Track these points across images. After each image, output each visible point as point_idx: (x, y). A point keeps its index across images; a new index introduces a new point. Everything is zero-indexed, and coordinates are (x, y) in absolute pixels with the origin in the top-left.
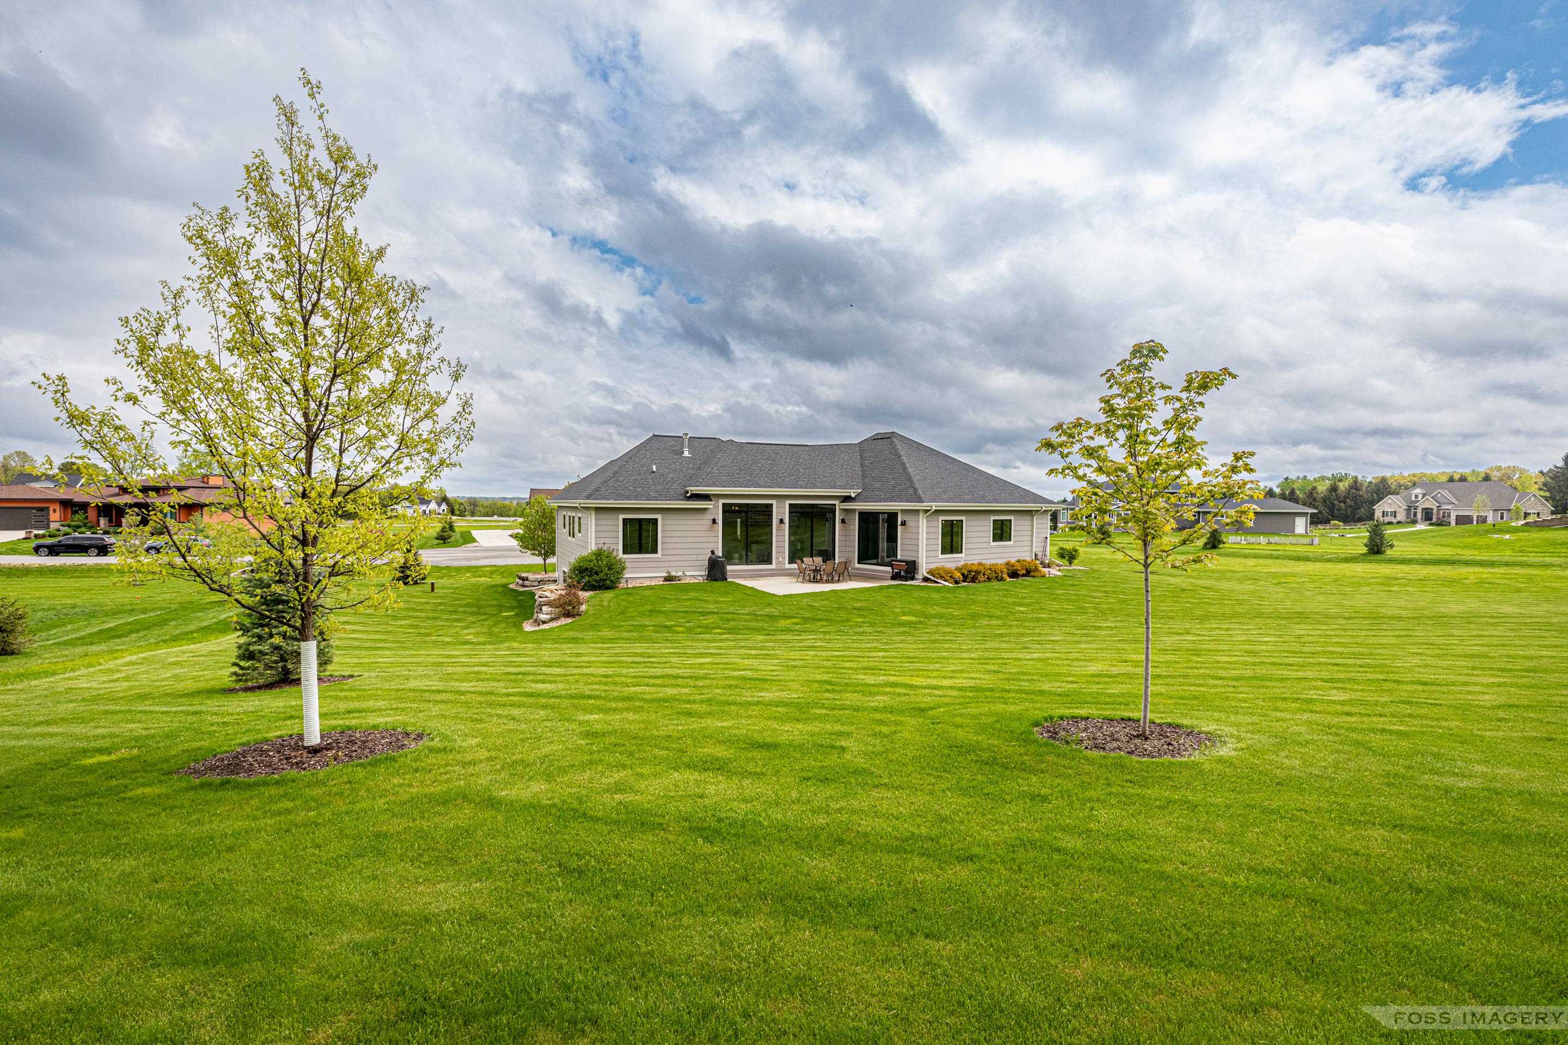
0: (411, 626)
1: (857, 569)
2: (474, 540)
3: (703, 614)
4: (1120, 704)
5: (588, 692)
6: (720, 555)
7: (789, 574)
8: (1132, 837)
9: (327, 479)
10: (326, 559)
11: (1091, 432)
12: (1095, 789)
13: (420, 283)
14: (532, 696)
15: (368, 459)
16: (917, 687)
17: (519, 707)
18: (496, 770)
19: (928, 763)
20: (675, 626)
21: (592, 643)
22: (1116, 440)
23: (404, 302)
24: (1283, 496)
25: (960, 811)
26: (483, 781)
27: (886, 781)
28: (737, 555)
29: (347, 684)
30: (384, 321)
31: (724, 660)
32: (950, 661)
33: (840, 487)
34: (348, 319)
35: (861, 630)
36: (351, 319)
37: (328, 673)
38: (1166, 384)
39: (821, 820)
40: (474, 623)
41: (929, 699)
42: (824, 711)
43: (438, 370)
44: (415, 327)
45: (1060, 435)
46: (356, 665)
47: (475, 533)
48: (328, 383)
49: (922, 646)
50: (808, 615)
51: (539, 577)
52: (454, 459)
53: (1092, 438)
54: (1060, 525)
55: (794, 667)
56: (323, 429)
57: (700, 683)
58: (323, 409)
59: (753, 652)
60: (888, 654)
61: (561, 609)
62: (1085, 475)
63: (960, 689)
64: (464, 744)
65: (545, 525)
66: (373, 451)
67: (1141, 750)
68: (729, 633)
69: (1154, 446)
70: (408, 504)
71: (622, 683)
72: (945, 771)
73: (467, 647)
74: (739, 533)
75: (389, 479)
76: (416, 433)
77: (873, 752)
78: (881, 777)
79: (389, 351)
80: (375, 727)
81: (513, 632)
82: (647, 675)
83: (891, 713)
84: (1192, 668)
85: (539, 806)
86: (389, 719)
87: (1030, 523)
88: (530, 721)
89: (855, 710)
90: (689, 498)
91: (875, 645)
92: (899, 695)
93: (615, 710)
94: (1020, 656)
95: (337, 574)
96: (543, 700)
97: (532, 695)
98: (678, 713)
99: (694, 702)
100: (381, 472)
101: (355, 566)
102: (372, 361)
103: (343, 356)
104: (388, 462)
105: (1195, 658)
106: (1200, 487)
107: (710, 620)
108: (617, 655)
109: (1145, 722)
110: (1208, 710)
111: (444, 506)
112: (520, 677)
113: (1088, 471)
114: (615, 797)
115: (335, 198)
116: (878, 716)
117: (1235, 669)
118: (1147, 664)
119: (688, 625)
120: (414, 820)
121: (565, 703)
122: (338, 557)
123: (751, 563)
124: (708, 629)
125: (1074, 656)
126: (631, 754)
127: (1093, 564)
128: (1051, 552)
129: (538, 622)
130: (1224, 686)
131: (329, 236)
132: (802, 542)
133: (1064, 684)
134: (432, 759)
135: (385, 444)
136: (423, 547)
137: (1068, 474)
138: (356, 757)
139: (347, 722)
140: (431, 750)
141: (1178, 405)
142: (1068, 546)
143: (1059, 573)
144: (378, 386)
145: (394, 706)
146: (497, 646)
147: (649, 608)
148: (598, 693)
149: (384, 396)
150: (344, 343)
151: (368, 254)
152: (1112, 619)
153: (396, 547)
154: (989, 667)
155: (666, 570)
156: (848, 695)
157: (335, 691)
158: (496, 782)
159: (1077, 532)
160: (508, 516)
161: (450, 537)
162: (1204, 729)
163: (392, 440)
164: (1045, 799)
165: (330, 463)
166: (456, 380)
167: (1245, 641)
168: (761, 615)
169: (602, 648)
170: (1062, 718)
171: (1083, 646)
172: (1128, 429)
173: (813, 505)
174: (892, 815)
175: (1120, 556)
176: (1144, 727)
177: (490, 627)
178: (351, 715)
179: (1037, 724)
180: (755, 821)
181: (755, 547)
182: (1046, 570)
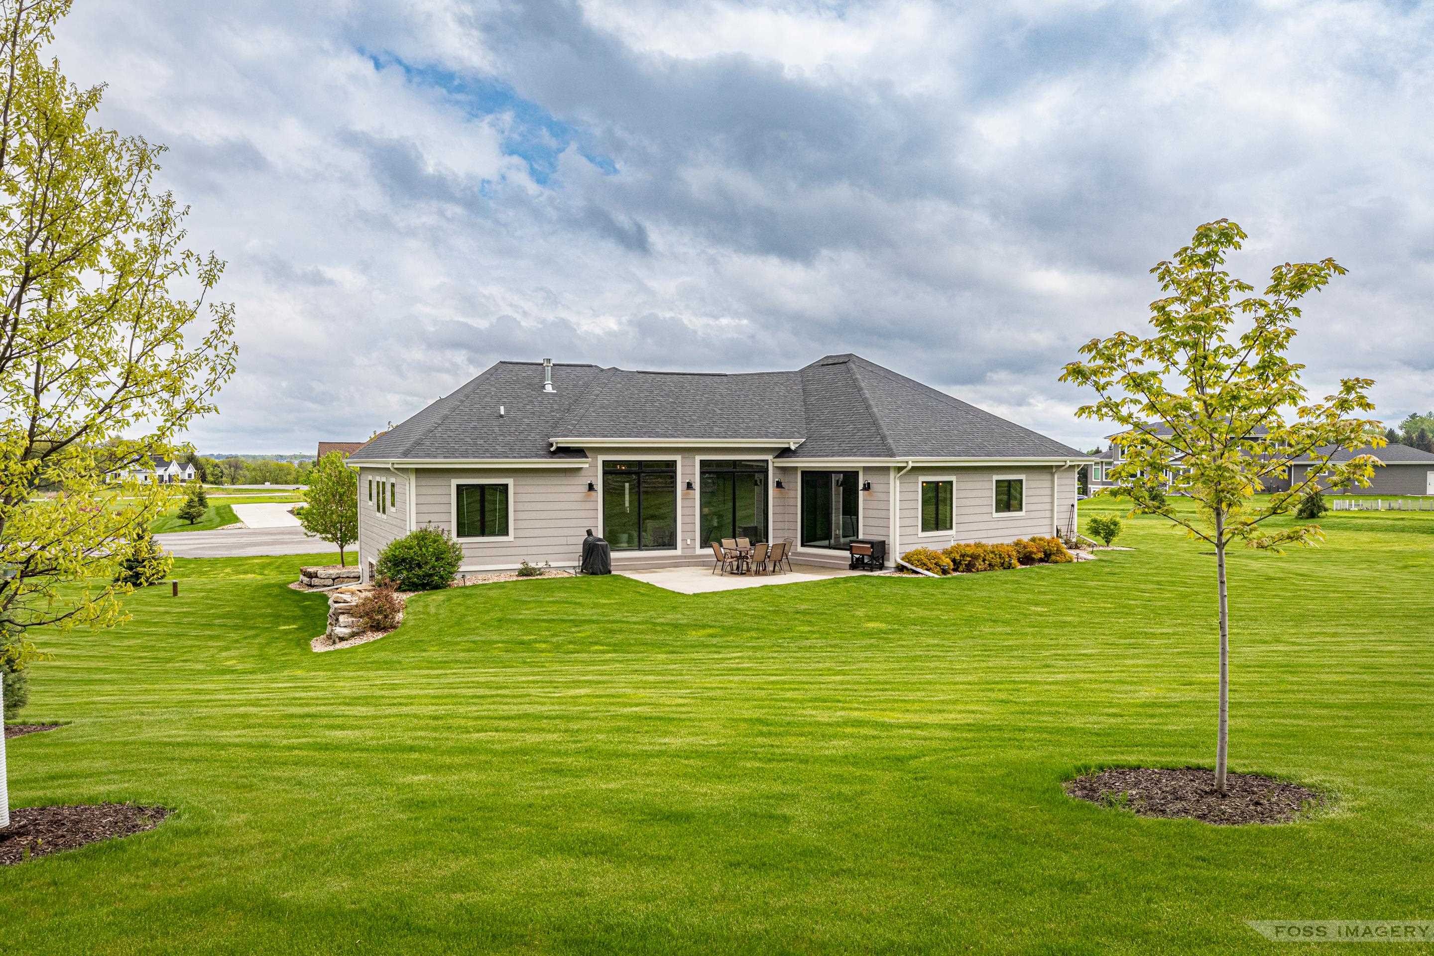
0: (144, 648)
1: (800, 554)
2: (236, 519)
3: (575, 623)
4: (1185, 745)
5: (409, 742)
6: (601, 536)
7: (701, 563)
8: (1208, 941)
9: (17, 433)
10: (16, 551)
11: (1138, 353)
12: (1153, 872)
13: (152, 141)
14: (327, 749)
15: (78, 401)
16: (891, 726)
17: (307, 765)
18: (274, 861)
19: (911, 839)
20: (536, 641)
21: (414, 668)
22: (1175, 364)
23: (130, 169)
24: (1409, 442)
25: (958, 907)
26: (257, 878)
27: (851, 865)
28: (625, 537)
29: (48, 736)
30: (100, 198)
31: (609, 692)
32: (938, 687)
33: (775, 436)
34: (45, 195)
35: (807, 643)
36: (50, 194)
37: (19, 720)
38: (1246, 281)
39: (757, 925)
40: (237, 641)
41: (909, 744)
42: (757, 764)
43: (182, 270)
44: (147, 206)
45: (1094, 358)
46: (63, 707)
47: (237, 509)
48: (16, 290)
49: (896, 666)
50: (730, 622)
51: (333, 572)
52: (207, 400)
53: (1141, 362)
54: (1092, 488)
55: (711, 699)
56: (9, 359)
57: (575, 726)
58: (9, 328)
59: (651, 678)
60: (848, 678)
61: (366, 619)
62: (1130, 416)
63: (954, 728)
64: (227, 823)
65: (341, 496)
66: (85, 389)
67: (1217, 812)
68: (615, 651)
69: (1228, 373)
70: (138, 467)
71: (460, 727)
72: (935, 849)
73: (228, 677)
74: (627, 504)
75: (110, 432)
76: (149, 363)
77: (830, 824)
78: (842, 859)
79: (108, 242)
80: (92, 800)
81: (296, 654)
82: (496, 714)
83: (854, 764)
84: (1286, 692)
85: (342, 914)
86: (113, 787)
87: (1048, 484)
88: (324, 787)
89: (801, 761)
90: (553, 454)
91: (827, 665)
92: (866, 738)
93: (450, 767)
94: (1038, 678)
95: (34, 574)
96: (343, 755)
97: (326, 747)
98: (544, 770)
99: (567, 754)
100: (98, 421)
101: (61, 561)
102: (82, 257)
103: (39, 250)
104: (108, 406)
105: (1290, 678)
106: (1295, 430)
107: (587, 631)
108: (451, 686)
109: (1221, 772)
110: (1311, 753)
111: (191, 470)
112: (308, 720)
113: (1135, 409)
114: (453, 896)
115: (24, 15)
116: (835, 770)
117: (1346, 693)
118: (1223, 687)
119: (554, 640)
120: (153, 938)
121: (376, 758)
122: (35, 548)
123: (647, 547)
124: (584, 645)
125: (1115, 676)
126: (475, 833)
127: (1140, 543)
128: (1080, 526)
129: (333, 639)
130: (1333, 718)
131: (16, 72)
132: (720, 516)
133: (1102, 719)
134: (178, 847)
135: (103, 380)
136: (159, 530)
137: (1106, 414)
138: (64, 844)
139: (49, 793)
140: (177, 832)
141: (1262, 313)
142: (1105, 517)
143: (1091, 557)
144: (93, 294)
145: (120, 768)
146: (274, 675)
147: (499, 615)
148: (424, 743)
149: (102, 308)
150: (40, 230)
151: (74, 99)
152: (1169, 622)
153: (122, 532)
154: (993, 695)
155: (521, 560)
156: (790, 739)
157: (32, 746)
158: (276, 877)
159: (1120, 498)
160: (287, 483)
161: (200, 515)
162: (1306, 781)
163: (114, 373)
164: (1080, 888)
165: (20, 409)
166: (209, 283)
167: (1362, 651)
168: (662, 624)
169: (428, 676)
170: (1101, 768)
171: (1129, 662)
172: (1192, 347)
173: (735, 461)
174: (861, 915)
175: (1181, 531)
176: (1221, 780)
177: (262, 647)
178: (56, 783)
179: (1066, 778)
180: (660, 929)
181: (650, 524)
182: (1072, 553)
